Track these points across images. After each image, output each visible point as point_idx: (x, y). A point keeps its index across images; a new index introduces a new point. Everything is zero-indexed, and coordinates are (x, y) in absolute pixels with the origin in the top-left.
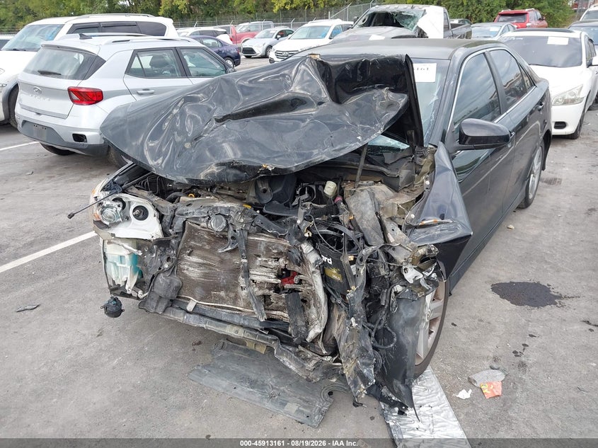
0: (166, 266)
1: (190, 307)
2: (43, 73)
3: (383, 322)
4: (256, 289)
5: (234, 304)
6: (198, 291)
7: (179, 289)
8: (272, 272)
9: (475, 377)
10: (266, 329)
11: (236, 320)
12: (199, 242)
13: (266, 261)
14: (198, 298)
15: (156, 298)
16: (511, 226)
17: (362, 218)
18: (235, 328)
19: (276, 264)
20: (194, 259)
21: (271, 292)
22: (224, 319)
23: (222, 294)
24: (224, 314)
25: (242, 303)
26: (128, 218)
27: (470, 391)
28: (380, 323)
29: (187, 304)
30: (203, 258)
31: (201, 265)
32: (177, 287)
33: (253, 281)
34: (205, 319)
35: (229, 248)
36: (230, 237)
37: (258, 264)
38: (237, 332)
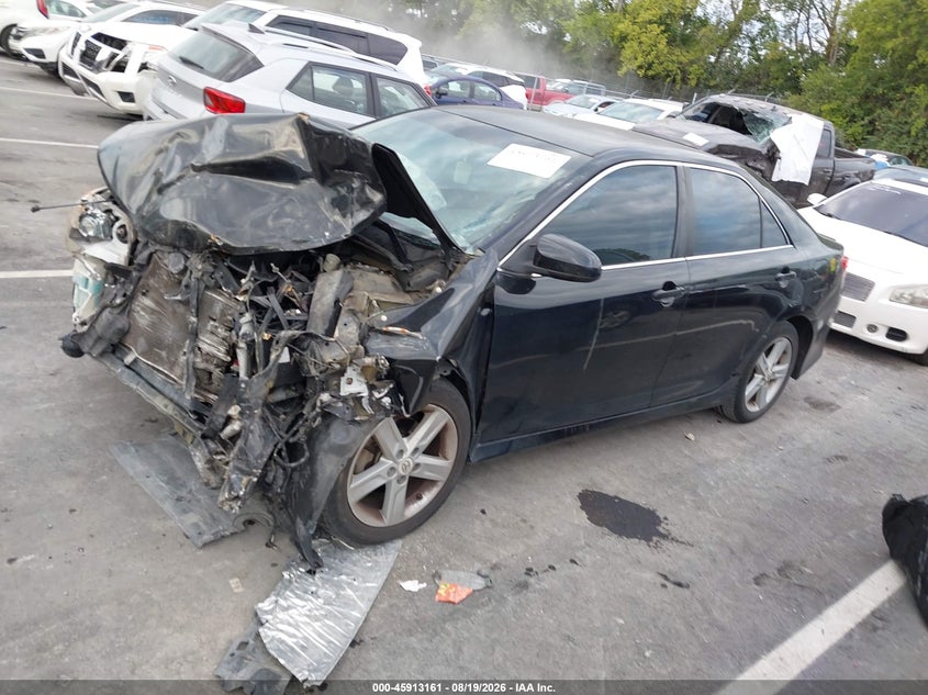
0: (118, 301)
1: (129, 359)
2: (185, 61)
3: (298, 435)
4: (198, 360)
5: (171, 369)
6: (142, 341)
7: (124, 333)
8: (222, 344)
9: (446, 574)
10: (195, 413)
11: (167, 390)
12: (157, 283)
13: (216, 327)
14: (139, 350)
15: (95, 337)
16: (691, 436)
17: (319, 300)
18: (166, 402)
19: (227, 334)
20: (147, 302)
21: (218, 370)
22: (156, 385)
23: (164, 354)
24: (158, 380)
25: (178, 370)
26: (112, 237)
27: (425, 585)
28: (294, 435)
29: (127, 354)
30: (157, 303)
31: (153, 312)
32: (120, 330)
33: (199, 349)
34: (140, 380)
35: (179, 298)
36: (184, 283)
37: (209, 328)
38: (166, 406)
